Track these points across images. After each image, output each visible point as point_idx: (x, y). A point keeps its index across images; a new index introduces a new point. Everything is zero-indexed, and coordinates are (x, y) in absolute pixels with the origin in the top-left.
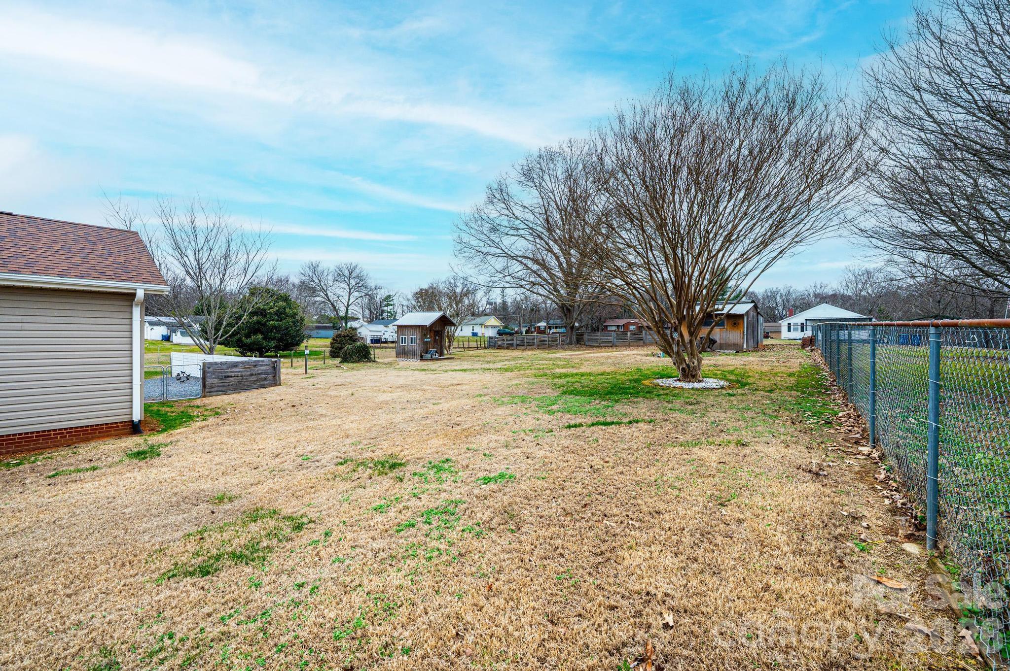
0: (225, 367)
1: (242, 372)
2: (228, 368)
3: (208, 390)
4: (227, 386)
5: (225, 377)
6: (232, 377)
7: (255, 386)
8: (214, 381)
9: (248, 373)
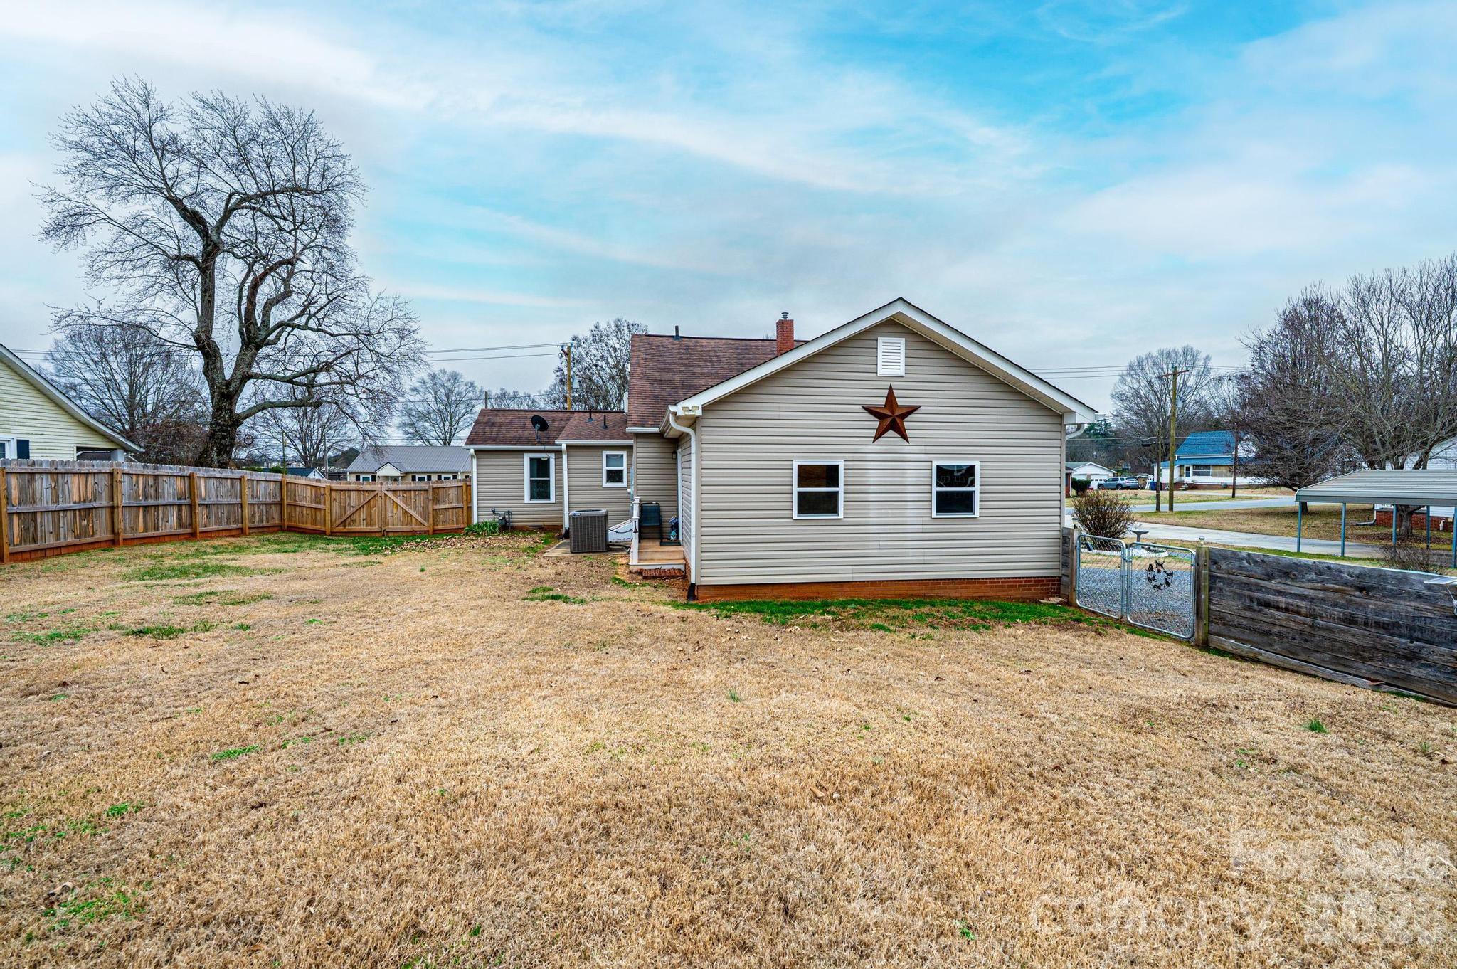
1: (1312, 600)
2: (1270, 577)
3: (1214, 628)
4: (1261, 633)
5: (1260, 603)
6: (1278, 608)
7: (1363, 668)
8: (1228, 605)
9: (1337, 612)
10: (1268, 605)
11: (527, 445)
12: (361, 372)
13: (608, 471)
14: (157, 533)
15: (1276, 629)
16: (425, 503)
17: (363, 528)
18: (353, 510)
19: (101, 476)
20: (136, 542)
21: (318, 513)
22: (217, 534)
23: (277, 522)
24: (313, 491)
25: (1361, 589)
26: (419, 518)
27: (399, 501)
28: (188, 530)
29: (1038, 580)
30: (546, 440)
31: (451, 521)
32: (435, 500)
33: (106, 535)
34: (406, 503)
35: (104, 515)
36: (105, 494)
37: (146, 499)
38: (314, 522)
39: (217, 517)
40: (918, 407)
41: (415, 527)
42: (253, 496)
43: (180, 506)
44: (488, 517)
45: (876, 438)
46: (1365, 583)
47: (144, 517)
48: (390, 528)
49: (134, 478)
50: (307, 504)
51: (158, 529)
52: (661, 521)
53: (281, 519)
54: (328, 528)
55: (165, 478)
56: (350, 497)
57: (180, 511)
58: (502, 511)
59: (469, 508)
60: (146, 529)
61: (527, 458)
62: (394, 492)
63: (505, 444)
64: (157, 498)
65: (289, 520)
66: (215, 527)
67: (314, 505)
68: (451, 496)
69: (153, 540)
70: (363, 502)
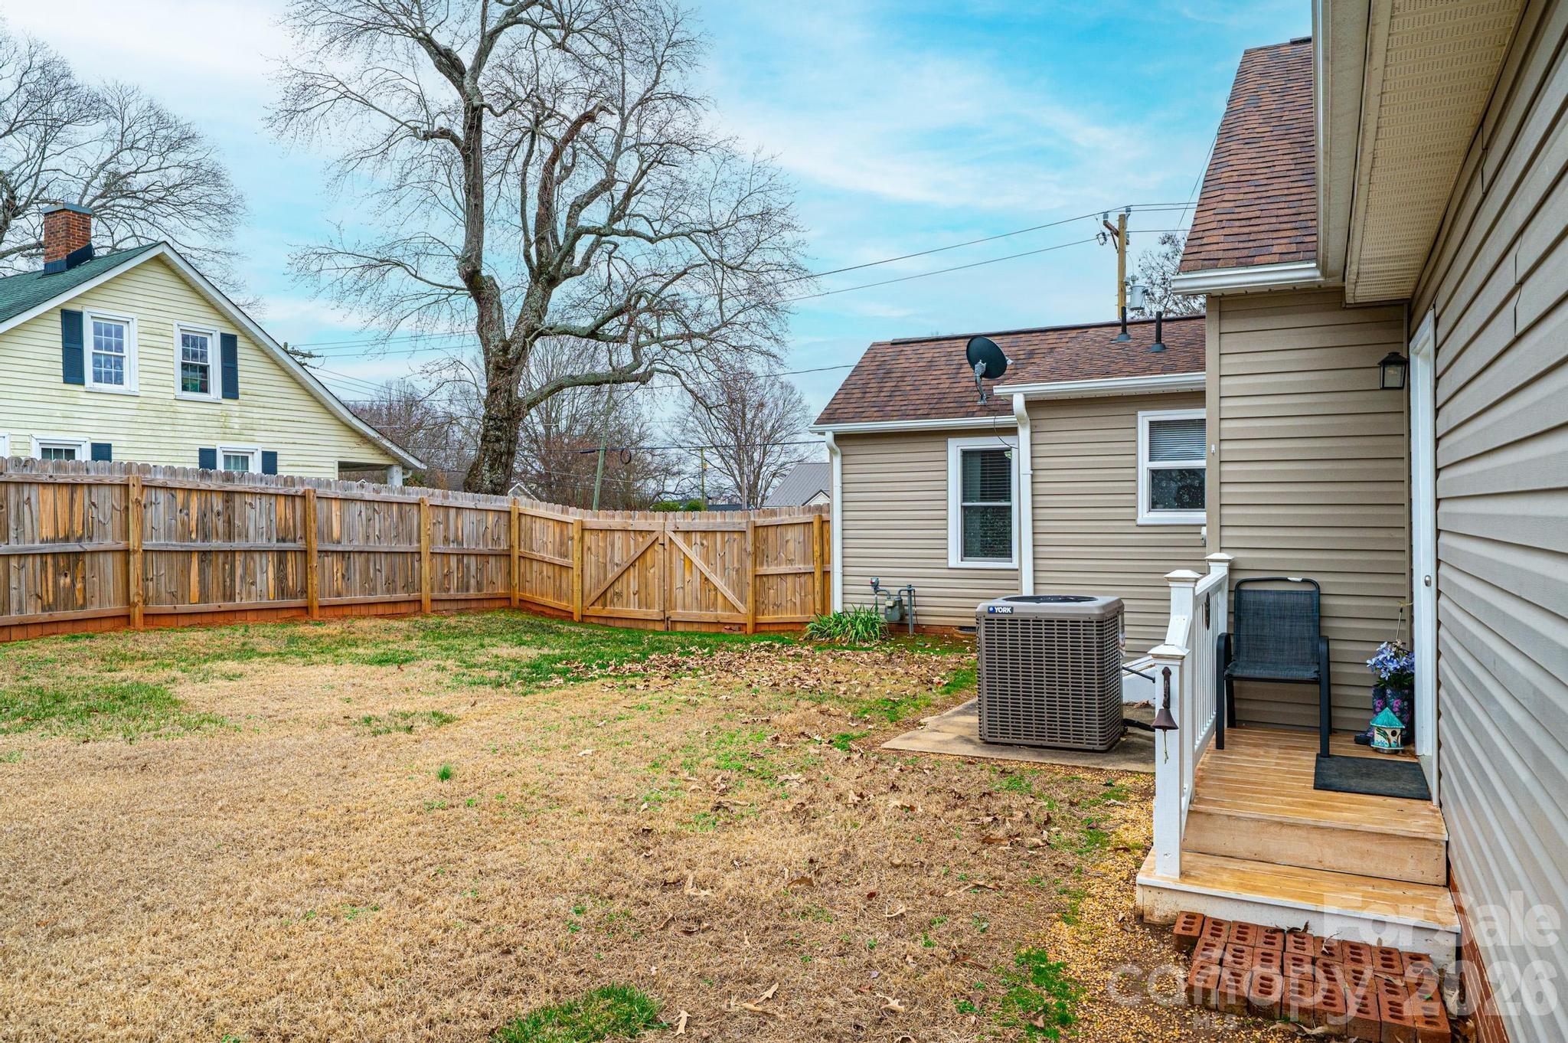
11: (955, 415)
12: (728, 315)
13: (1155, 474)
14: (228, 605)
16: (741, 561)
17: (635, 610)
18: (617, 570)
19: (106, 491)
20: (182, 621)
21: (563, 575)
22: (364, 610)
23: (501, 591)
24: (557, 530)
26: (730, 595)
27: (694, 554)
28: (299, 602)
31: (789, 605)
32: (759, 554)
33: (115, 607)
34: (707, 562)
35: (110, 566)
36: (113, 526)
37: (206, 537)
38: (559, 596)
39: (366, 578)
41: (722, 614)
42: (446, 540)
43: (282, 553)
44: (863, 600)
47: (202, 572)
48: (678, 614)
49: (180, 496)
50: (548, 557)
51: (232, 598)
52: (1324, 662)
53: (509, 585)
54: (576, 607)
55: (248, 499)
56: (614, 544)
57: (281, 564)
58: (894, 586)
59: (826, 574)
60: (204, 597)
61: (953, 451)
62: (687, 533)
63: (904, 416)
64: (230, 537)
65: (522, 588)
66: (360, 598)
67: (558, 560)
68: (791, 545)
69: (220, 619)
70: (634, 555)
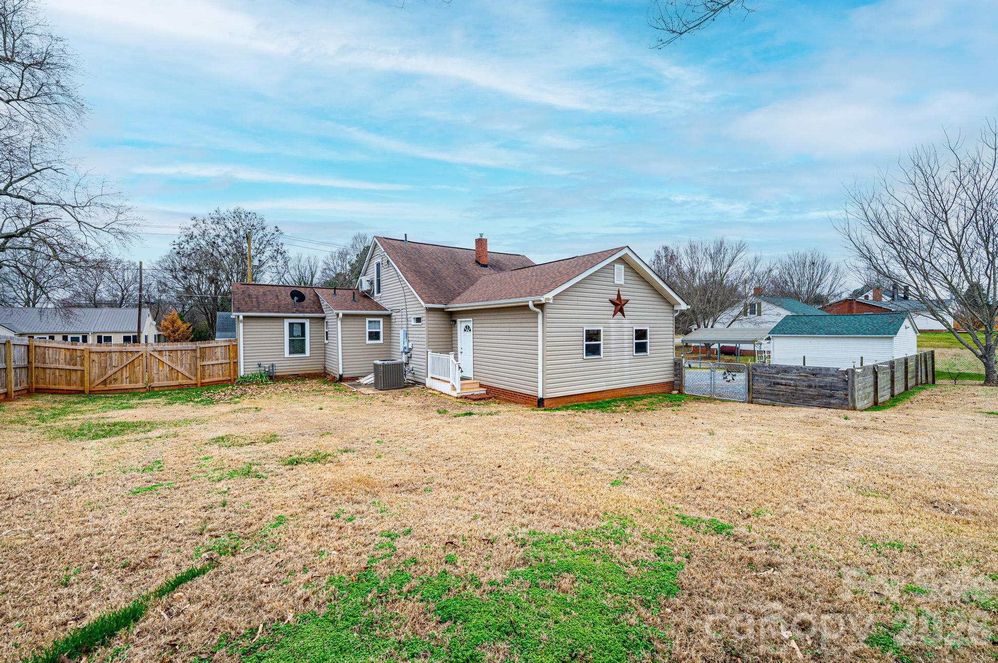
0: (774, 371)
1: (795, 380)
2: (778, 373)
3: (754, 395)
4: (776, 395)
5: (774, 384)
6: (782, 385)
7: (815, 403)
8: (761, 385)
9: (805, 384)
10: (778, 384)
11: (287, 312)
13: (370, 332)
15: (781, 393)
17: (126, 385)
18: (114, 370)
21: (73, 374)
23: (26, 385)
24: (68, 354)
25: (813, 375)
26: (187, 374)
27: (165, 360)
29: (667, 383)
30: (300, 309)
31: (218, 375)
32: (202, 358)
34: (172, 361)
38: (70, 383)
40: (628, 301)
41: (181, 381)
44: (253, 370)
45: (614, 316)
46: (815, 372)
48: (155, 383)
50: (60, 366)
53: (29, 382)
54: (86, 387)
56: (111, 358)
58: (266, 365)
59: (236, 364)
61: (286, 323)
62: (160, 352)
63: (269, 312)
65: (39, 382)
67: (69, 367)
68: (217, 353)
70: (125, 362)
